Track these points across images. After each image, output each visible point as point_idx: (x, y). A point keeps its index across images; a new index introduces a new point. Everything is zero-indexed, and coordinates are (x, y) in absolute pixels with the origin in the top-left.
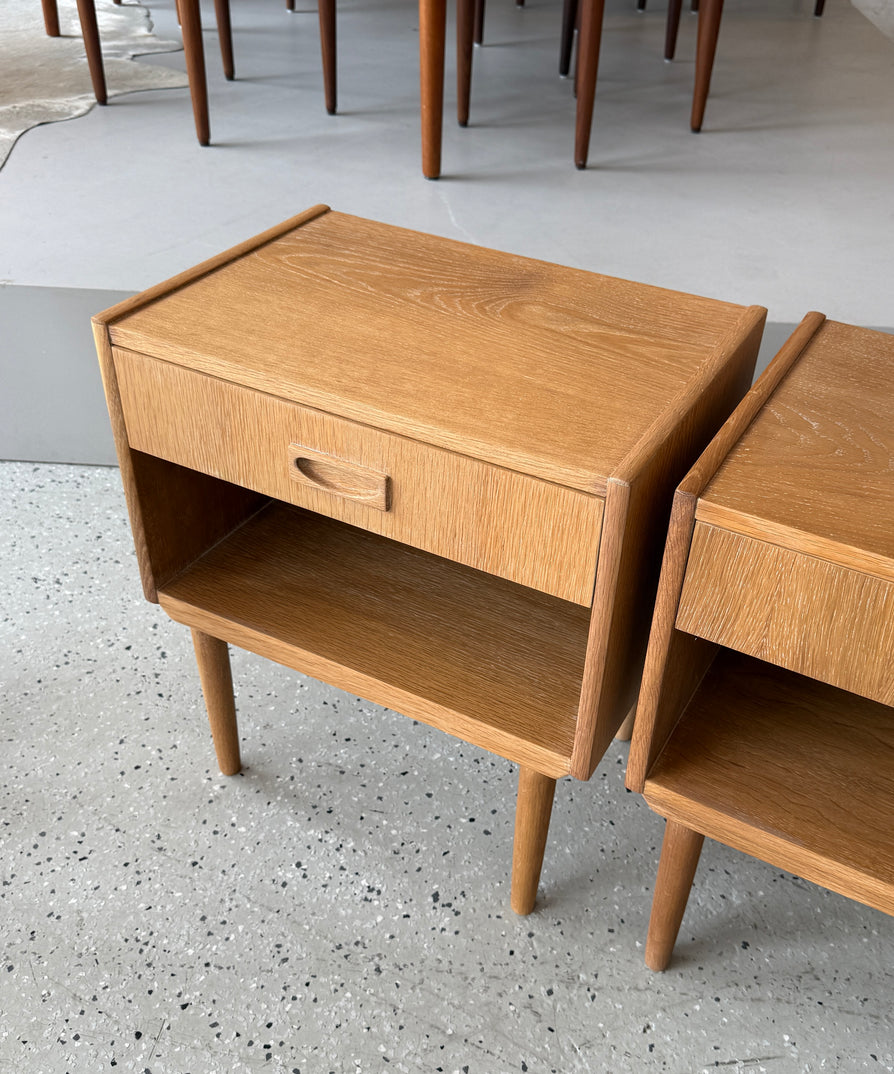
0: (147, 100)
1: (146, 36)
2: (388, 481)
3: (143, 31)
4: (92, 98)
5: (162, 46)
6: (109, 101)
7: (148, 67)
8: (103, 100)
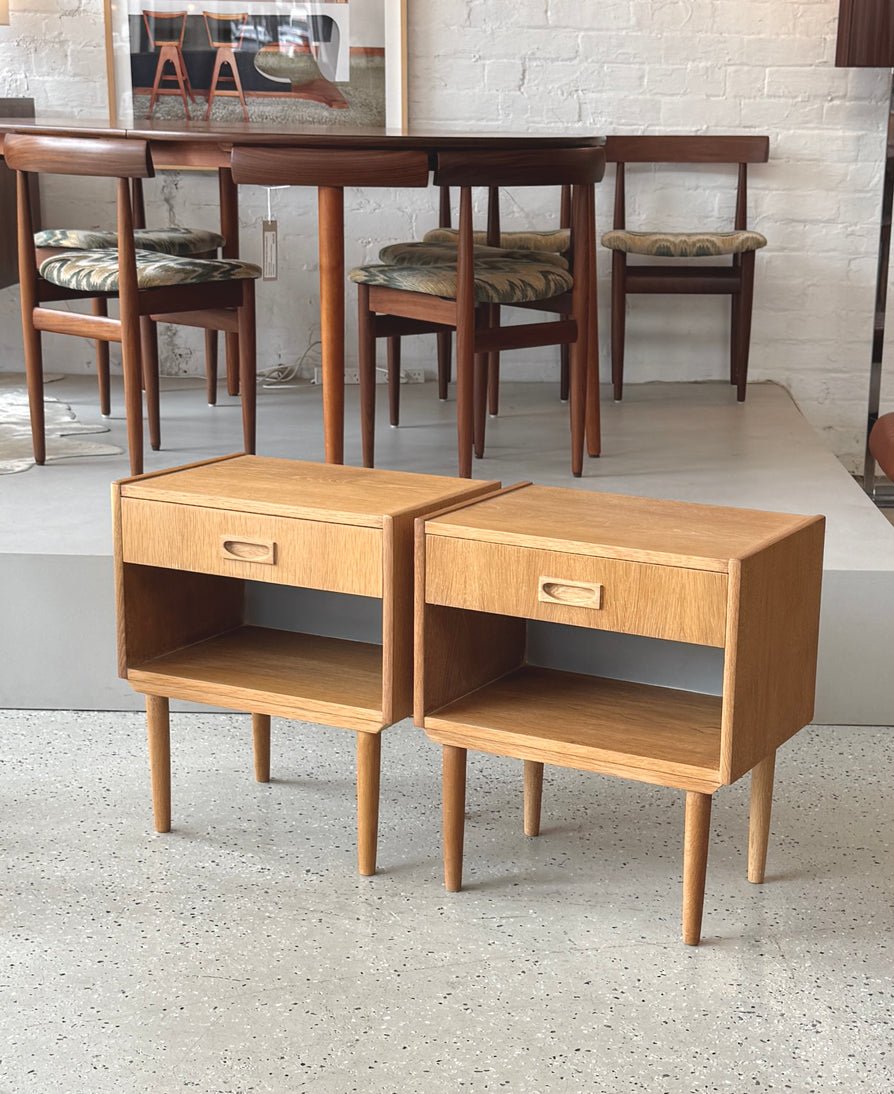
0: (77, 462)
1: (70, 422)
2: (275, 544)
3: (68, 419)
4: (32, 460)
5: (88, 429)
6: (46, 463)
7: (78, 442)
8: (41, 461)
